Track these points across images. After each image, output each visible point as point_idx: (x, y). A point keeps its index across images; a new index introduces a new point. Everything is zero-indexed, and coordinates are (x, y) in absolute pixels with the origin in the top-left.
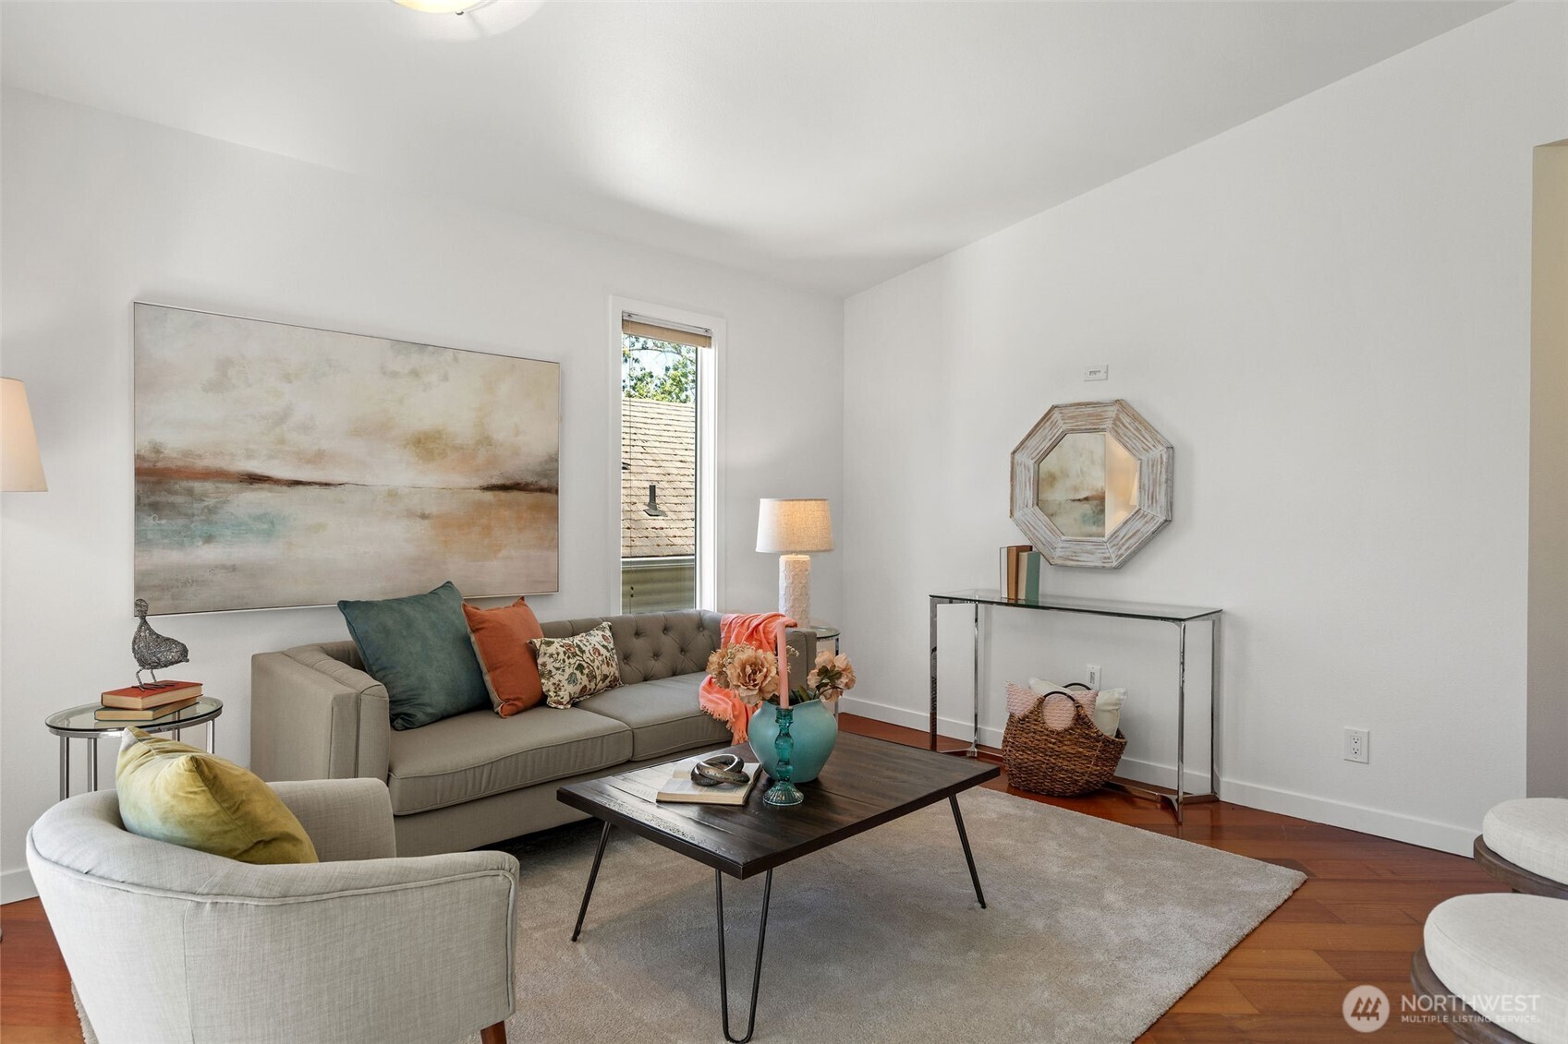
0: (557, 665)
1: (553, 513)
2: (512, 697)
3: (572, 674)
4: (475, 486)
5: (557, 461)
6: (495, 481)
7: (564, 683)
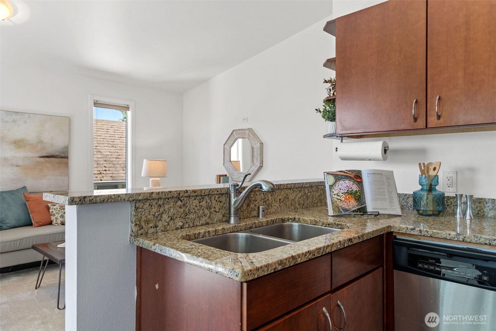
0: (57, 212)
1: (67, 165)
2: (38, 221)
3: (62, 215)
4: (36, 156)
5: (68, 148)
6: (44, 155)
7: (59, 218)
